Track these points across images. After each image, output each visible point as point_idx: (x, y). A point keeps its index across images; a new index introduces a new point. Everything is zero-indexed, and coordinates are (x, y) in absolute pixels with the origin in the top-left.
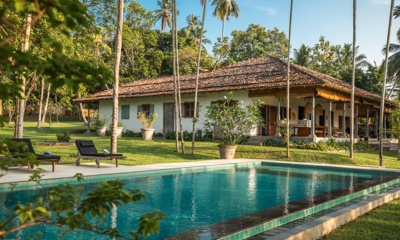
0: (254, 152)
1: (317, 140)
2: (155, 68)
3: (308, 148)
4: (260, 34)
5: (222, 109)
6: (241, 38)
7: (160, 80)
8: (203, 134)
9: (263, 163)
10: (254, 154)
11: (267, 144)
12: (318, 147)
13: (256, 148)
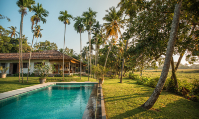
0: (52, 79)
1: (70, 74)
2: (8, 49)
3: (68, 77)
4: (48, 43)
5: (41, 66)
6: (43, 44)
7: (11, 54)
8: (31, 74)
9: (57, 84)
10: (52, 80)
11: (55, 76)
12: (71, 76)
13: (52, 78)
